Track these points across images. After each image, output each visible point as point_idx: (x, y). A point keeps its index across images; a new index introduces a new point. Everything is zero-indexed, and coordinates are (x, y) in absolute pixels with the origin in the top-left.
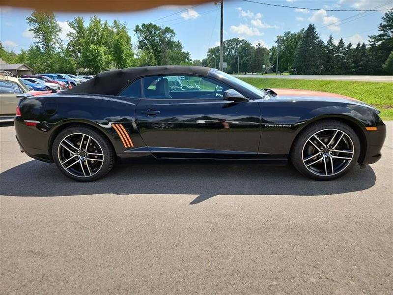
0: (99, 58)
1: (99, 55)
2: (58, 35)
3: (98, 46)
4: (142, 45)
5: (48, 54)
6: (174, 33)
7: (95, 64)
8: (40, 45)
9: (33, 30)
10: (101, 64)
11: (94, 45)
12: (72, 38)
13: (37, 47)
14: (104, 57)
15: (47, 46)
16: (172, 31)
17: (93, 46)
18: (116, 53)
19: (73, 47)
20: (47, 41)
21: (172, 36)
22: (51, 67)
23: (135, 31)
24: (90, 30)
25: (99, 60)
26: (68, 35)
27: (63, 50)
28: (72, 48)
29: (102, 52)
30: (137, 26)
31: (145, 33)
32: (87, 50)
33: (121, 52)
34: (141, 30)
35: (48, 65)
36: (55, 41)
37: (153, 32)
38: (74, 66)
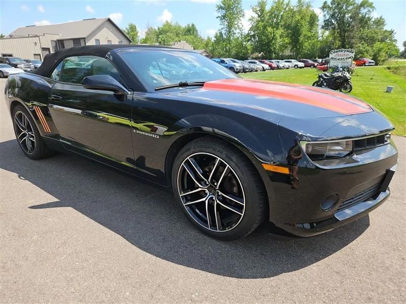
0: (273, 42)
1: (274, 38)
2: (241, 20)
3: (275, 29)
4: (327, 25)
5: (229, 40)
6: (374, 7)
7: (268, 47)
8: (223, 32)
9: (220, 17)
10: (274, 48)
11: (272, 28)
12: (253, 23)
13: (221, 33)
14: (279, 40)
15: (230, 32)
16: (371, 5)
17: (270, 29)
18: (294, 35)
19: (254, 32)
20: (230, 27)
21: (369, 11)
22: (229, 52)
23: (321, 8)
24: (271, 12)
25: (273, 44)
26: (250, 20)
27: (242, 35)
28: (252, 33)
29: (278, 36)
30: (325, 3)
31: (333, 10)
32: (263, 33)
33: (299, 35)
34: (329, 7)
35: (226, 51)
36: (236, 26)
37: (344, 8)
38: (249, 51)
